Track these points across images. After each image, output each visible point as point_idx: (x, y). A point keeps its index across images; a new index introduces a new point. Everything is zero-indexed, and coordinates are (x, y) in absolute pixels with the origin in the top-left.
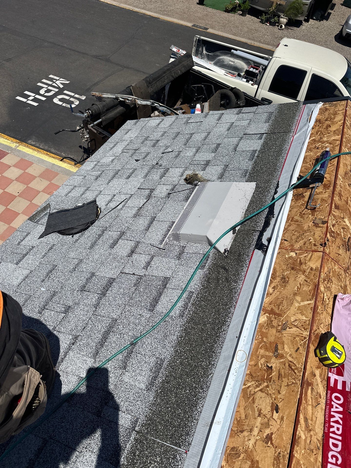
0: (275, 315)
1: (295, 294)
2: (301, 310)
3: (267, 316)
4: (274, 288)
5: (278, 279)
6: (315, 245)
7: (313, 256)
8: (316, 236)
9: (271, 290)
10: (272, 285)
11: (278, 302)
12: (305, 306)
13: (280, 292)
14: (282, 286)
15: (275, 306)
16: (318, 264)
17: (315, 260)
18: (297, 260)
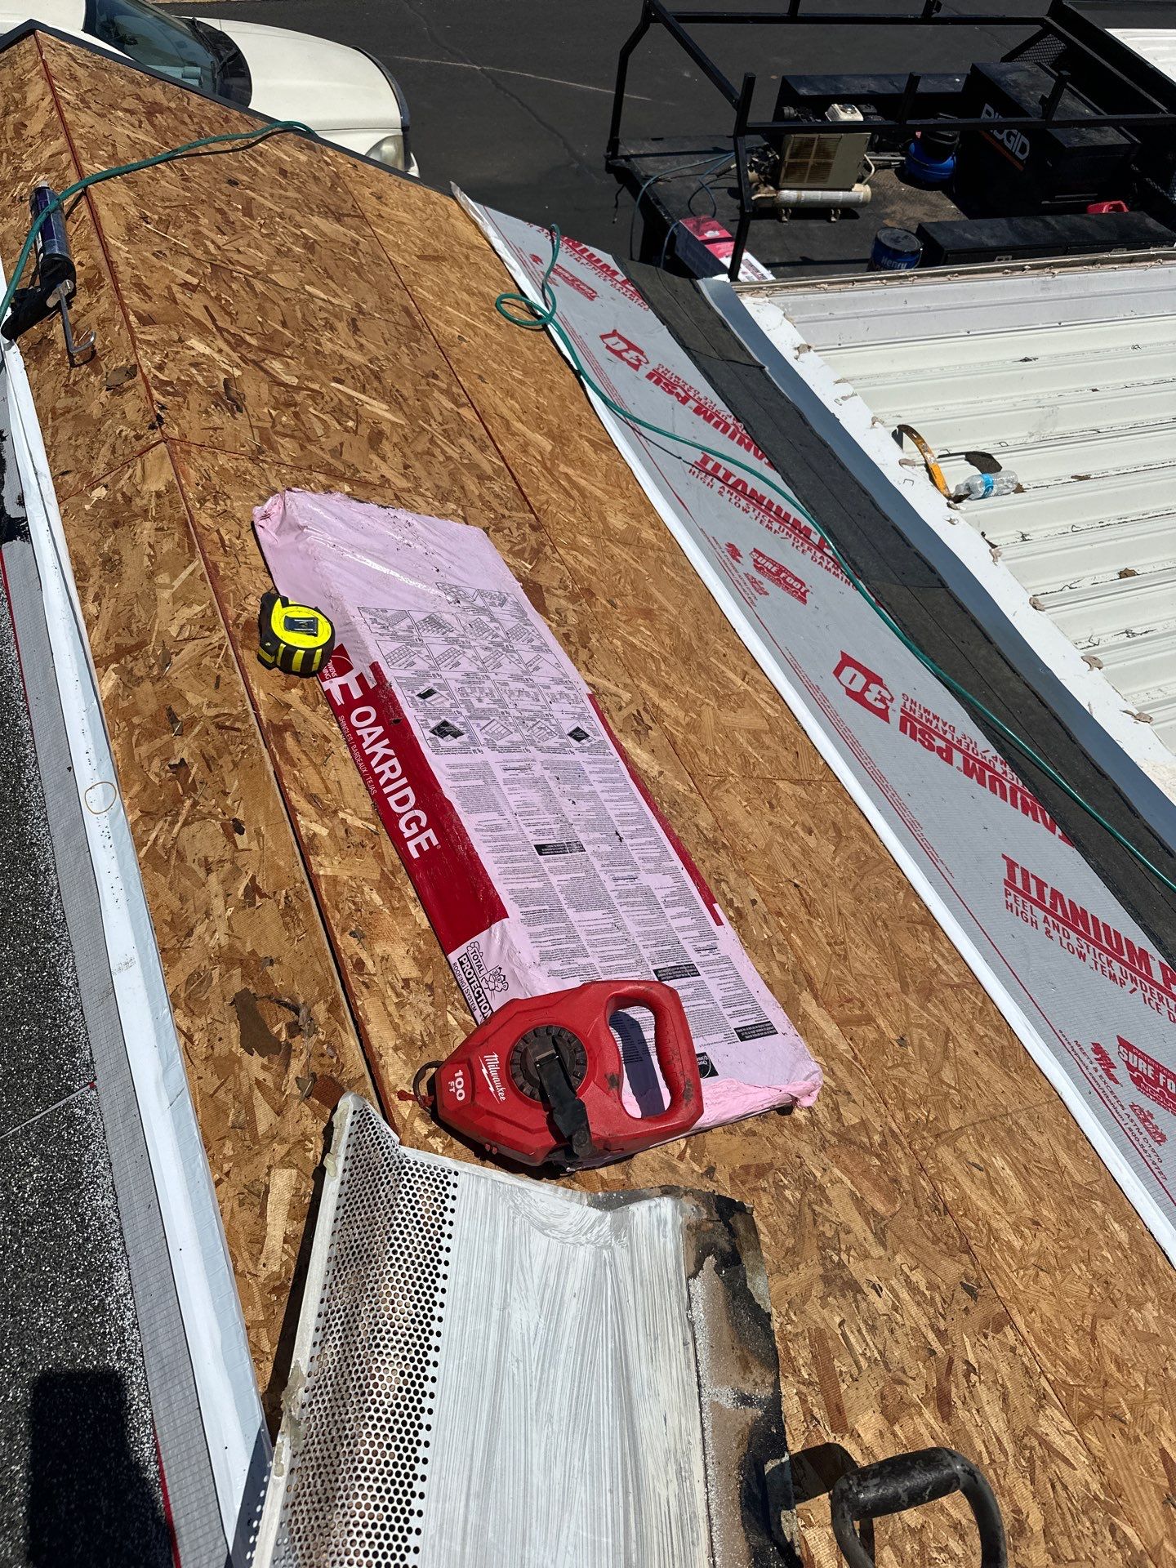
0: (129, 653)
1: (151, 576)
2: (182, 599)
3: (113, 670)
4: (97, 598)
5: (96, 572)
6: (138, 437)
7: (148, 465)
8: (132, 415)
9: (93, 609)
10: (90, 596)
11: (123, 620)
12: (185, 583)
13: (117, 596)
14: (112, 581)
15: (119, 635)
16: (168, 473)
17: (156, 469)
18: (115, 498)
